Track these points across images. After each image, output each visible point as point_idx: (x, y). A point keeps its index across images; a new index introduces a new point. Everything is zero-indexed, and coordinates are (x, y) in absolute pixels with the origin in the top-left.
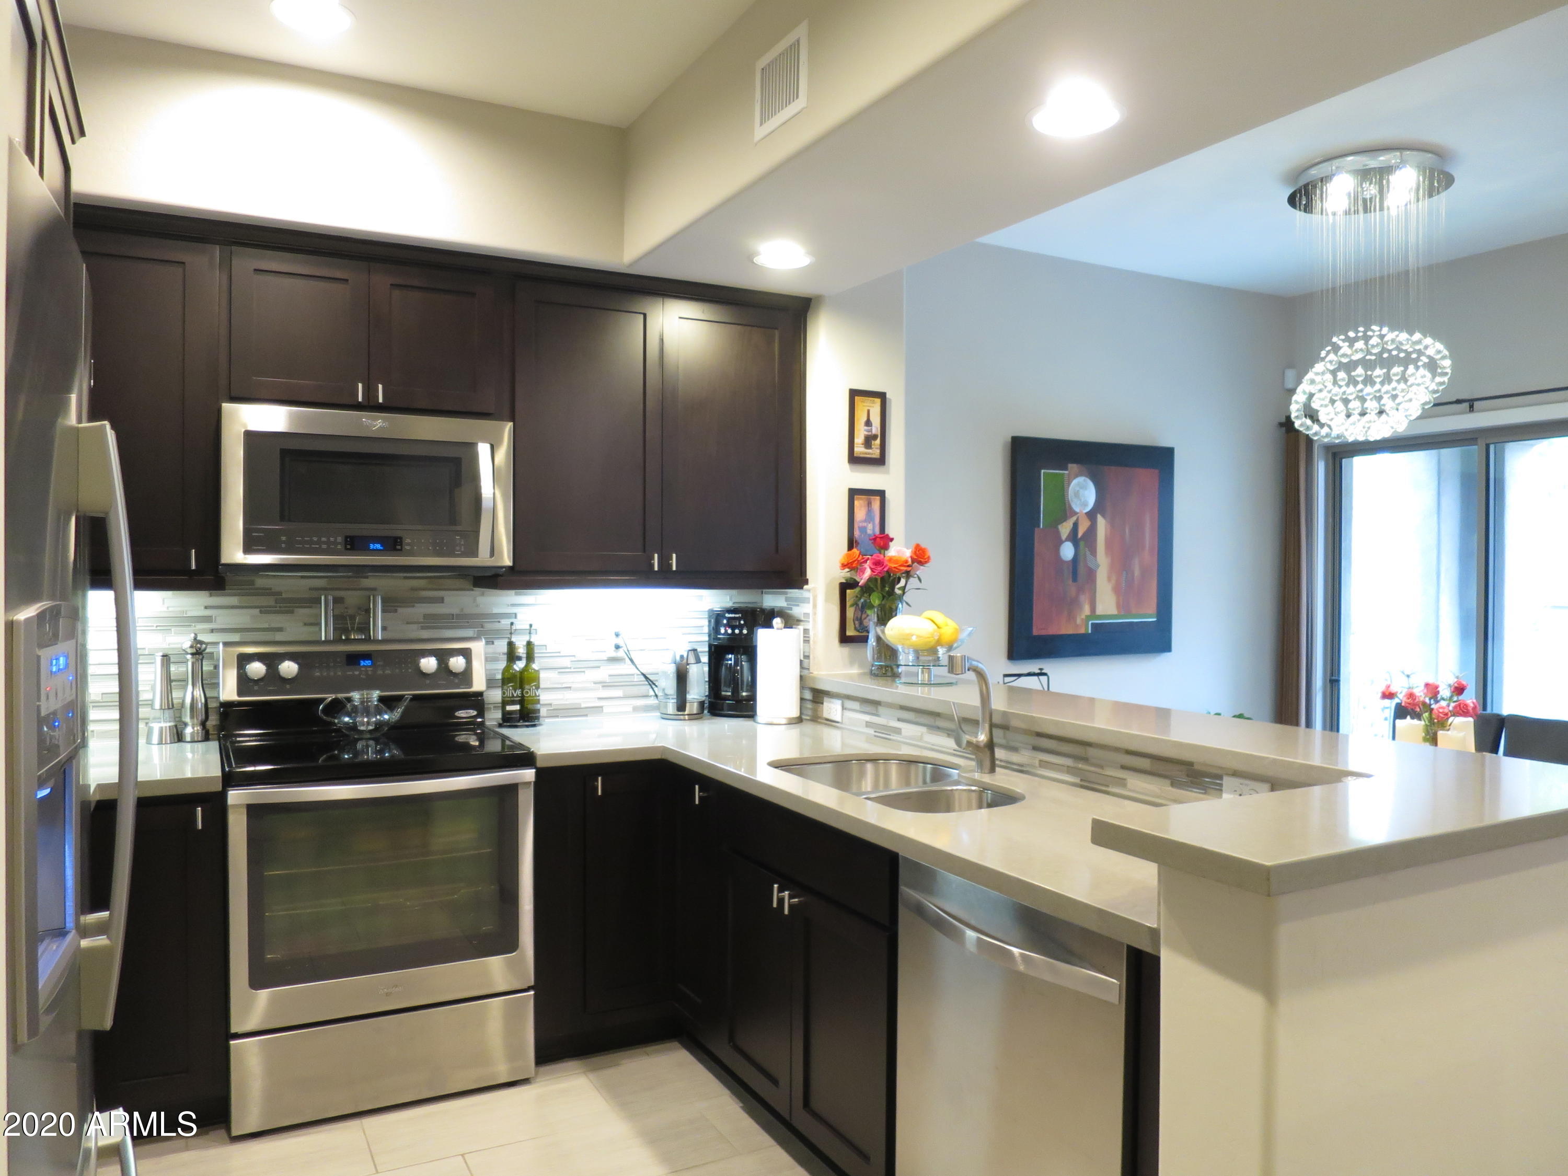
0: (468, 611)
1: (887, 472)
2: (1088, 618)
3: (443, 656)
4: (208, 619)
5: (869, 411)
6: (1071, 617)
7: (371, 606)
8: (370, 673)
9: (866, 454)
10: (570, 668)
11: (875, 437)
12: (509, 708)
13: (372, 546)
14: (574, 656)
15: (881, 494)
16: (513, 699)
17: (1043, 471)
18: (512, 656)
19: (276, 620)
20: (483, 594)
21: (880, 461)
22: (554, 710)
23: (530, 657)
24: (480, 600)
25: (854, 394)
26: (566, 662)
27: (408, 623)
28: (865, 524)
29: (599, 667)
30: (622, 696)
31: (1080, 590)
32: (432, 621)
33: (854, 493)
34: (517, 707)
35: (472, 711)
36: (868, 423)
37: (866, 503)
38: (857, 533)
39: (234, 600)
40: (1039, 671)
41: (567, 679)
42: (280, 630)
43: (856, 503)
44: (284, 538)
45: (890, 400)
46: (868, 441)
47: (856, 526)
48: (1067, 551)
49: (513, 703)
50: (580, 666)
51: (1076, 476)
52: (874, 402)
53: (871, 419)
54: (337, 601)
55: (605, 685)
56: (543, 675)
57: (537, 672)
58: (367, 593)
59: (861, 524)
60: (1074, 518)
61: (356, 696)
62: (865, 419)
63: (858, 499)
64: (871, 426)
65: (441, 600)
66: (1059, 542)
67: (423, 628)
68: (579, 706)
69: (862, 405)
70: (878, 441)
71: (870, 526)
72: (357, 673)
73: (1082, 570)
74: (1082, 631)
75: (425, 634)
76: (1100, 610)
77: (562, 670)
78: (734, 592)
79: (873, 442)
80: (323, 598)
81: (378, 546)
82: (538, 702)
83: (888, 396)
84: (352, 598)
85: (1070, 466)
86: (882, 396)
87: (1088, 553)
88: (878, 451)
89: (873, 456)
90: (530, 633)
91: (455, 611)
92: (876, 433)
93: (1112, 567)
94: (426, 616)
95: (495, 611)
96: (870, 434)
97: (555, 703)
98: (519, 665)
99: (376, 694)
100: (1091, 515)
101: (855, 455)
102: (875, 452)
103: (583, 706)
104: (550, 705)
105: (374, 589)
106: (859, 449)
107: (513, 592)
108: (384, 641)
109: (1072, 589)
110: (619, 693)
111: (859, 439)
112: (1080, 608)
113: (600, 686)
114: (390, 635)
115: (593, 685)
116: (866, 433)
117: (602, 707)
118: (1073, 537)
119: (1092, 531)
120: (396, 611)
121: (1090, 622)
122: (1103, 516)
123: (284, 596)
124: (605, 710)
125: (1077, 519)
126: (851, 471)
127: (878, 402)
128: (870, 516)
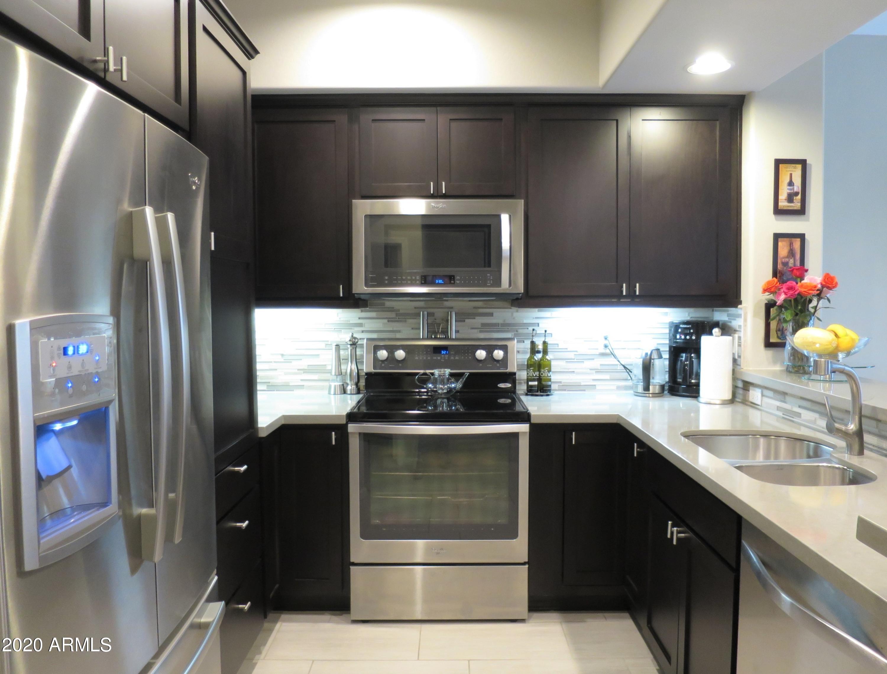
0: (508, 322)
1: (808, 220)
3: (490, 349)
4: (360, 325)
5: (791, 175)
7: (449, 318)
8: (447, 358)
9: (789, 206)
10: (574, 359)
11: (797, 194)
12: (531, 383)
13: (437, 281)
14: (577, 351)
15: (802, 237)
16: (533, 378)
18: (534, 350)
19: (396, 326)
20: (517, 311)
21: (802, 211)
22: (563, 385)
23: (545, 352)
24: (516, 314)
25: (778, 162)
26: (571, 355)
27: (472, 328)
28: (787, 260)
29: (593, 359)
30: (609, 379)
32: (486, 328)
33: (777, 237)
34: (536, 383)
35: (508, 384)
36: (791, 184)
37: (789, 244)
38: (780, 267)
39: (374, 314)
41: (572, 366)
42: (399, 331)
43: (780, 244)
44: (386, 278)
45: (810, 165)
46: (790, 198)
47: (779, 261)
49: (533, 380)
50: (581, 358)
52: (795, 168)
53: (794, 180)
54: (429, 314)
55: (598, 371)
56: (553, 363)
57: (550, 361)
58: (446, 310)
59: (783, 260)
61: (436, 372)
62: (788, 180)
63: (781, 241)
64: (793, 185)
65: (491, 315)
67: (481, 332)
68: (579, 384)
69: (785, 172)
70: (799, 197)
71: (791, 261)
72: (439, 358)
75: (482, 336)
77: (568, 360)
78: (692, 310)
79: (795, 198)
80: (421, 313)
81: (441, 281)
82: (550, 380)
83: (808, 162)
84: (439, 313)
86: (803, 163)
88: (799, 204)
89: (795, 208)
90: (545, 336)
91: (500, 321)
92: (798, 191)
94: (483, 325)
95: (525, 321)
96: (792, 191)
97: (563, 381)
98: (539, 356)
99: (448, 371)
101: (779, 208)
102: (796, 205)
103: (582, 384)
104: (561, 382)
105: (452, 308)
106: (783, 204)
107: (537, 309)
108: (456, 339)
110: (607, 377)
111: (783, 196)
113: (594, 371)
114: (459, 336)
115: (589, 371)
116: (789, 191)
117: (595, 385)
120: (464, 321)
123: (401, 311)
124: (597, 387)
126: (776, 220)
127: (799, 167)
128: (791, 253)
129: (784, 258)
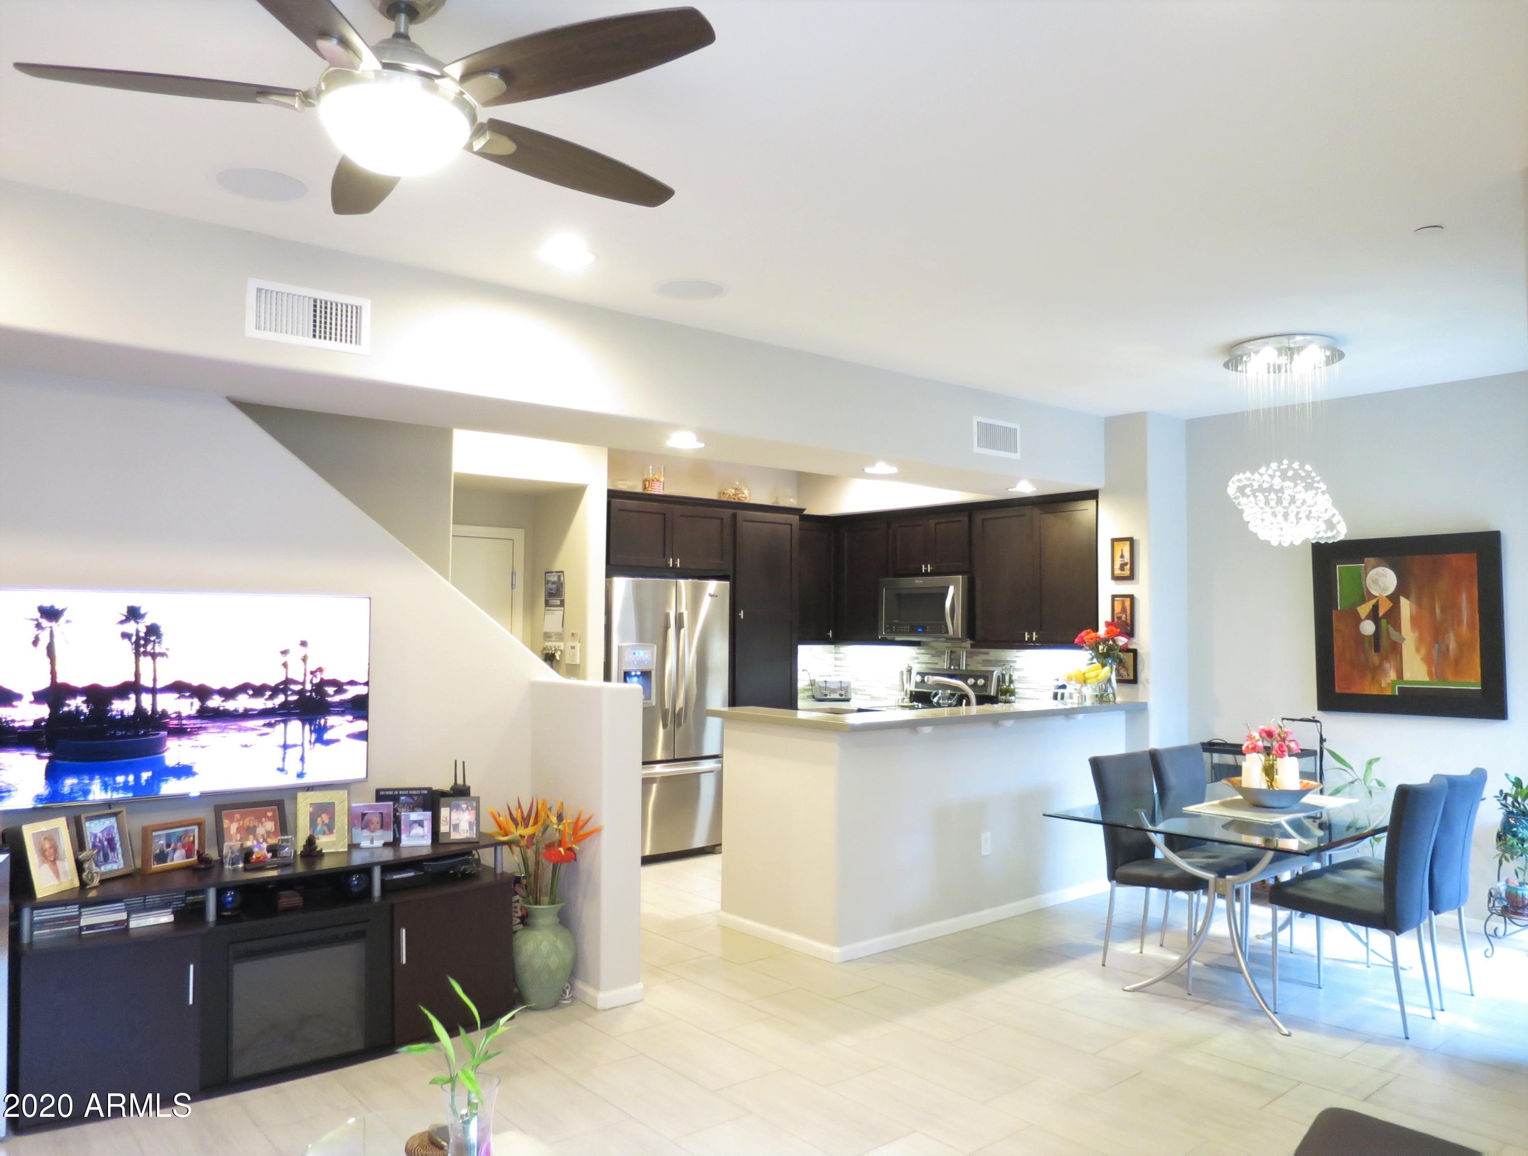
1: (1136, 583)
2: (1394, 683)
3: (977, 678)
4: (917, 658)
5: (1122, 550)
6: (1375, 680)
11: (1126, 564)
17: (1338, 566)
19: (936, 660)
21: (1131, 577)
23: (1012, 682)
24: (1002, 653)
26: (1033, 686)
27: (978, 663)
28: (1120, 615)
31: (1385, 658)
32: (987, 662)
33: (1114, 597)
36: (1122, 556)
37: (1121, 602)
38: (1116, 620)
39: (923, 651)
40: (1312, 719)
42: (937, 664)
43: (1116, 603)
44: (894, 627)
46: (1122, 567)
47: (1115, 616)
48: (1368, 628)
51: (1374, 567)
52: (1125, 544)
53: (1124, 553)
54: (952, 652)
57: (1014, 689)
59: (1118, 615)
60: (1373, 601)
62: (1120, 554)
63: (1117, 601)
65: (988, 653)
66: (1358, 620)
67: (983, 666)
69: (1119, 546)
70: (1128, 566)
71: (1124, 616)
73: (1384, 643)
74: (1389, 693)
76: (1407, 676)
83: (1134, 538)
85: (1366, 559)
86: (1131, 540)
87: (1391, 629)
89: (1126, 575)
90: (1015, 671)
91: (993, 658)
93: (1420, 640)
94: (983, 661)
95: (1008, 659)
98: (1006, 685)
99: (948, 692)
100: (1394, 598)
102: (1127, 572)
105: (964, 648)
106: (1118, 572)
107: (1015, 651)
108: (966, 670)
109: (1375, 659)
111: (1117, 566)
112: (1386, 674)
114: (967, 668)
116: (1121, 562)
118: (1374, 615)
119: (1395, 610)
120: (973, 658)
121: (1397, 686)
122: (1407, 597)
125: (1378, 601)
126: (1116, 584)
127: (1128, 543)
128: (1124, 610)
129: (1118, 613)
